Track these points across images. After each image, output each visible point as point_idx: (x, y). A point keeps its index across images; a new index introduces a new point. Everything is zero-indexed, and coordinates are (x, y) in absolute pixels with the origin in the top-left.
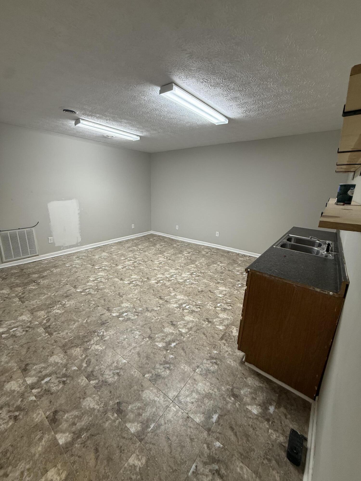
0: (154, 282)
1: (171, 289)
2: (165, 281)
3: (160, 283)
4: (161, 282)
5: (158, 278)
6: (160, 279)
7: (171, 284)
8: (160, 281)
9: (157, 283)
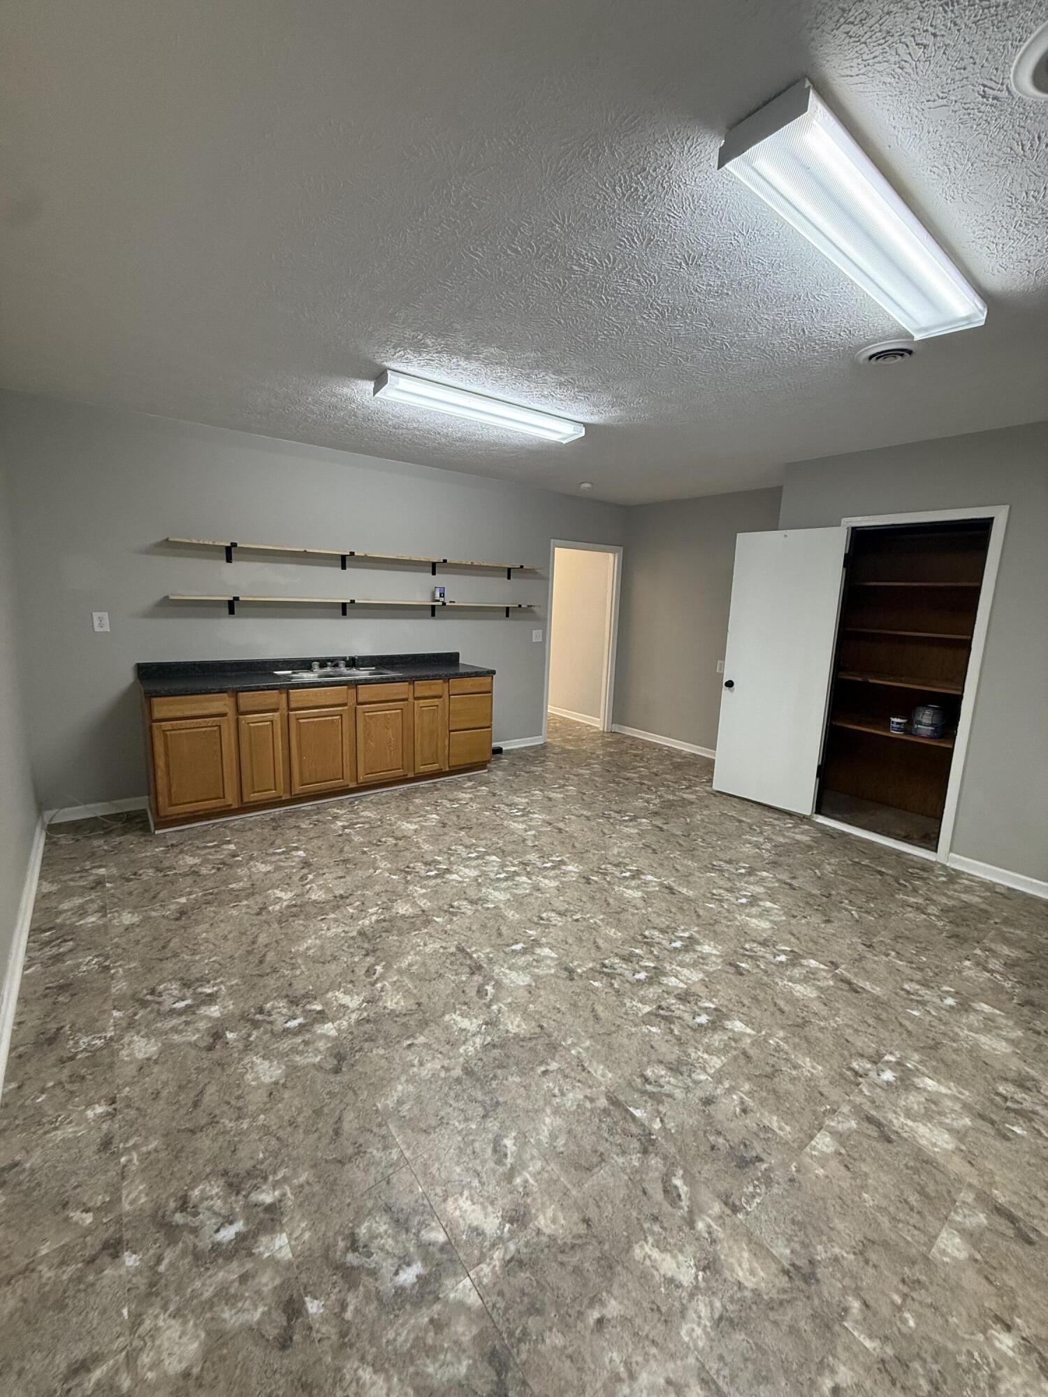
0: (570, 868)
1: (530, 843)
2: (539, 864)
3: (552, 861)
4: (549, 865)
5: (555, 877)
6: (552, 873)
7: (525, 853)
8: (553, 868)
9: (562, 862)
